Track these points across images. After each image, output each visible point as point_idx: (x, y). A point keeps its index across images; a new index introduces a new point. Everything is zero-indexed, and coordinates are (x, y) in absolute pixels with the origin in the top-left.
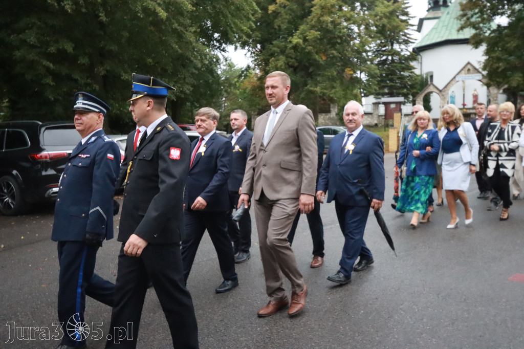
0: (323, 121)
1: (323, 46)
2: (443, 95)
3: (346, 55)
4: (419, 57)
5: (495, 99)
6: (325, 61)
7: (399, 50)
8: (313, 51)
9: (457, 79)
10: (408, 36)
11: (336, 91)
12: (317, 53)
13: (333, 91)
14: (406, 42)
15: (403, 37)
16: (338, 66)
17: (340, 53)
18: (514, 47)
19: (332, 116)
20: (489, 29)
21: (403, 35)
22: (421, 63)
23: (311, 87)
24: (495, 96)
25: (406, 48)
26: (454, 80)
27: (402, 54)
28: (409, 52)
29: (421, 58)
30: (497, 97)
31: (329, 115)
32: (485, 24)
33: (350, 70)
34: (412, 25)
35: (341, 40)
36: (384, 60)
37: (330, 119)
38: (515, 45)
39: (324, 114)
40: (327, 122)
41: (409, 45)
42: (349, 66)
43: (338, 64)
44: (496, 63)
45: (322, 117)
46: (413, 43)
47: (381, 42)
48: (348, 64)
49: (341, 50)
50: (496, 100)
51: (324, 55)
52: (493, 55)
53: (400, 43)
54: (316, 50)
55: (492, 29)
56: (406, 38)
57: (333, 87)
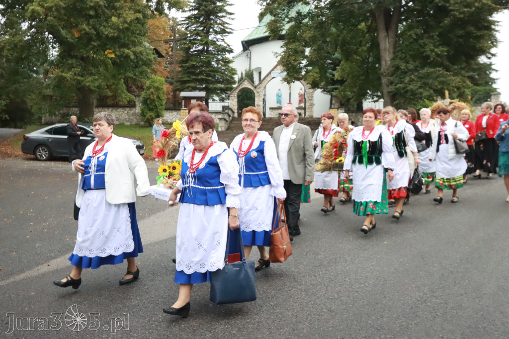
0: (127, 117)
1: (75, 19)
2: (258, 92)
3: (102, 31)
4: (247, 52)
5: (310, 98)
6: (76, 38)
7: (215, 40)
8: (56, 24)
9: (272, 75)
10: (226, 25)
11: (95, 80)
12: (64, 27)
13: (90, 79)
14: (223, 32)
15: (220, 26)
16: (94, 46)
17: (96, 29)
18: (310, 37)
19: (137, 111)
20: (287, 16)
21: (220, 24)
22: (250, 58)
23: (62, 72)
24: (310, 95)
25: (222, 38)
26: (269, 76)
27: (218, 43)
28: (225, 43)
29: (250, 53)
30: (312, 97)
31: (134, 110)
32: (284, 10)
33: (111, 53)
34: (231, 14)
35: (96, 12)
36: (198, 51)
37: (134, 114)
38: (309, 35)
39: (127, 109)
40: (131, 118)
41: (224, 35)
42: (109, 47)
43: (93, 43)
44: (292, 56)
45: (126, 112)
46: (232, 33)
47: (195, 30)
48: (108, 45)
49: (98, 26)
50: (311, 100)
51: (77, 31)
52: (291, 47)
53: (216, 32)
54: (63, 23)
55: (289, 16)
56: (222, 28)
57: (91, 74)
